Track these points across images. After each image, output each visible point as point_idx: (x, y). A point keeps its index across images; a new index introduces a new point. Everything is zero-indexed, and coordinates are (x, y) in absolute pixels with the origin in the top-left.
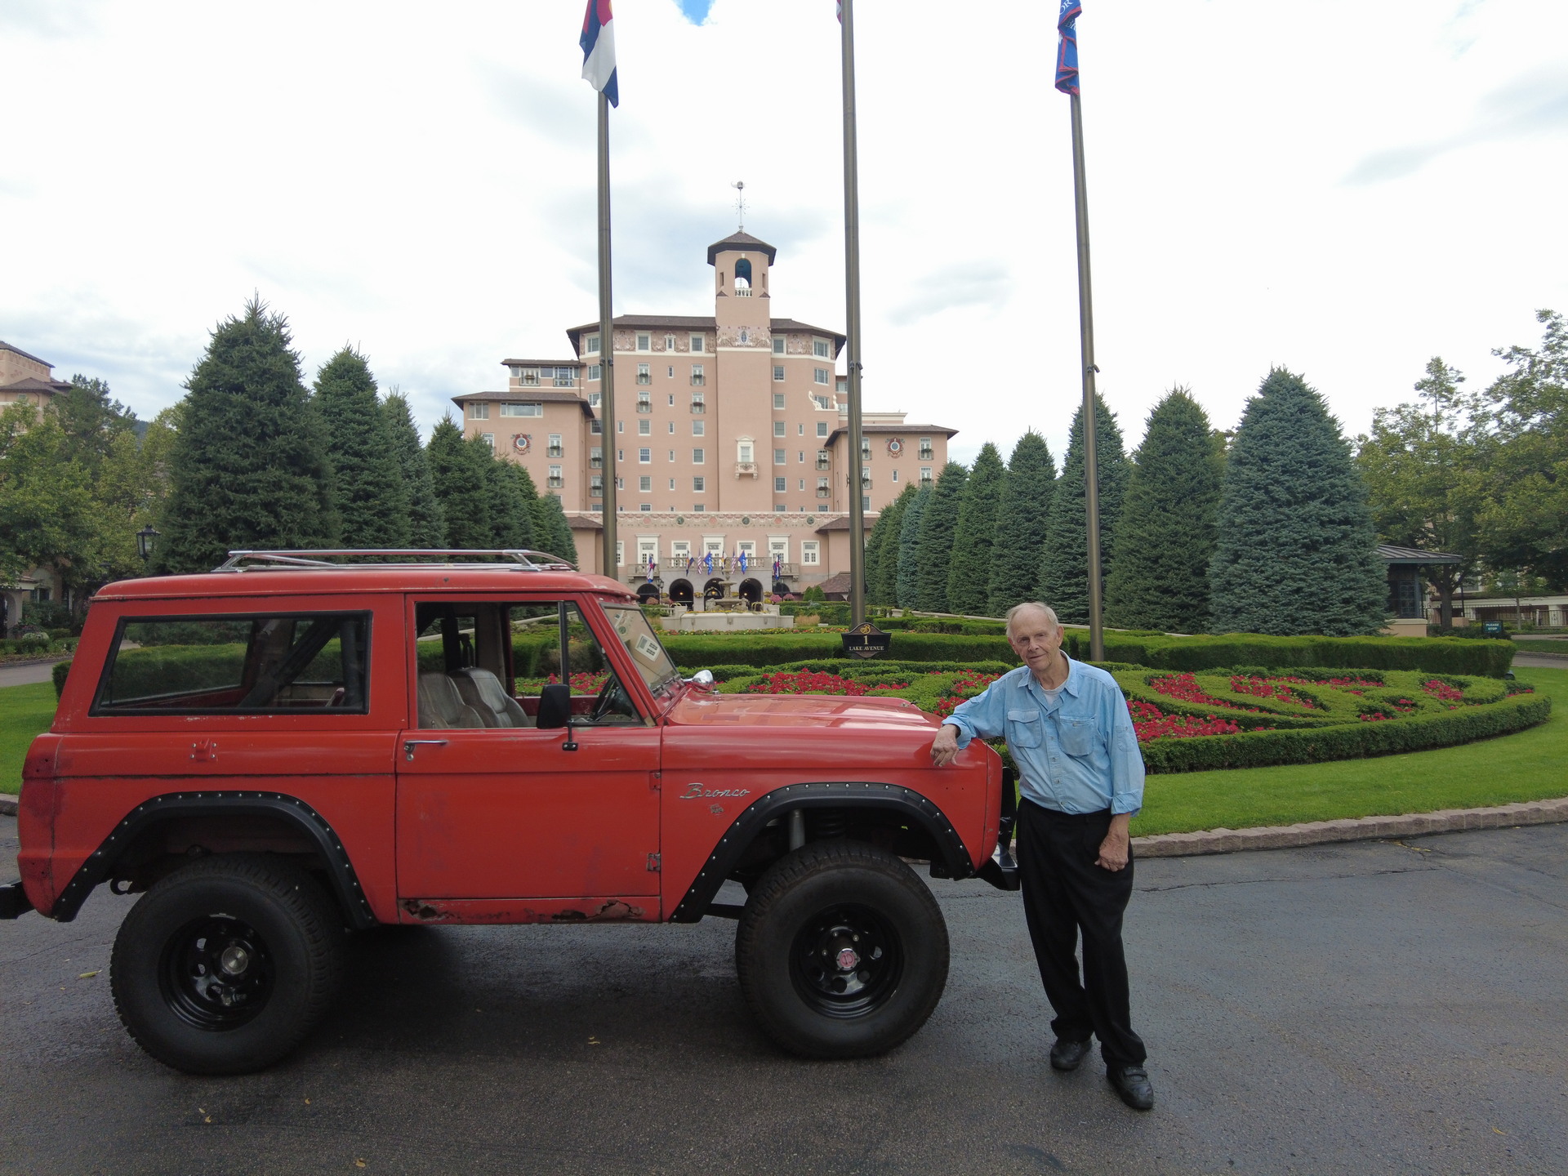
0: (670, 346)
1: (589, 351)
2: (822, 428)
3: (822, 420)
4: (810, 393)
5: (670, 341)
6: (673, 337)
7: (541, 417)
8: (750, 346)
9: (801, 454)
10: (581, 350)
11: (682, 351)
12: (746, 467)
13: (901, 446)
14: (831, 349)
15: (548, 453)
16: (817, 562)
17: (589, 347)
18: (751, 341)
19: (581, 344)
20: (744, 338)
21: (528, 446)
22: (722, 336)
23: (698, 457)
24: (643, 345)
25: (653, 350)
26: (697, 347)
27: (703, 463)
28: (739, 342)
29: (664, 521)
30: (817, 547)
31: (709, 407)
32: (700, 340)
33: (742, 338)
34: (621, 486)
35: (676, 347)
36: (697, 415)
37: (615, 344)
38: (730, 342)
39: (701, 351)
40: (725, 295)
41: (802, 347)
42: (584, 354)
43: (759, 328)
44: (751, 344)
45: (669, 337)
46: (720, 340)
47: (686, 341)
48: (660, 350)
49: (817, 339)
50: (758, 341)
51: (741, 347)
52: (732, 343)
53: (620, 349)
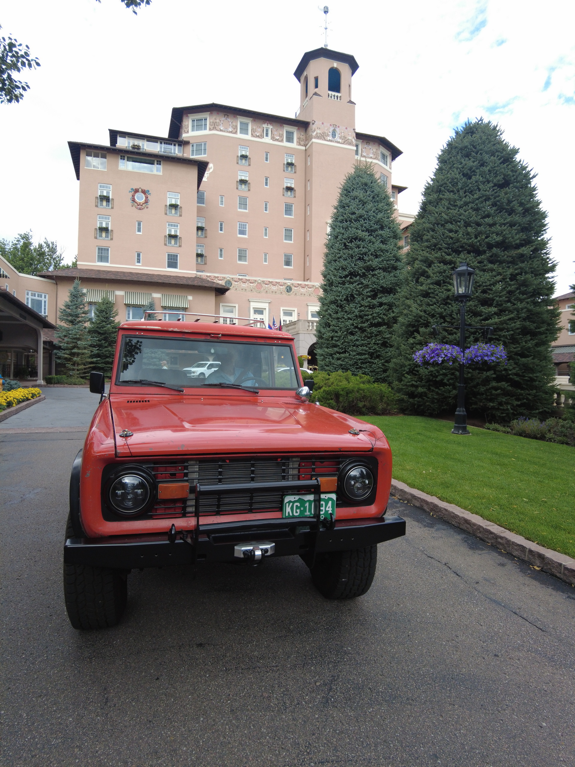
0: (267, 135)
1: (193, 130)
6: (270, 127)
7: (161, 173)
8: (338, 142)
10: (184, 129)
11: (277, 140)
14: (389, 160)
15: (166, 210)
17: (193, 126)
18: (340, 138)
19: (185, 123)
20: (334, 135)
21: (146, 202)
22: (315, 129)
23: (288, 236)
24: (244, 130)
25: (252, 135)
26: (290, 139)
27: (292, 242)
28: (330, 138)
29: (274, 288)
31: (299, 191)
32: (293, 133)
33: (332, 135)
34: (221, 256)
35: (272, 136)
36: (289, 197)
37: (219, 125)
38: (322, 136)
39: (293, 142)
40: (320, 96)
41: (373, 153)
42: (188, 132)
43: (346, 128)
44: (340, 141)
45: (267, 126)
46: (315, 133)
47: (281, 132)
48: (258, 137)
49: (382, 149)
50: (346, 139)
51: (331, 141)
52: (325, 137)
53: (224, 130)
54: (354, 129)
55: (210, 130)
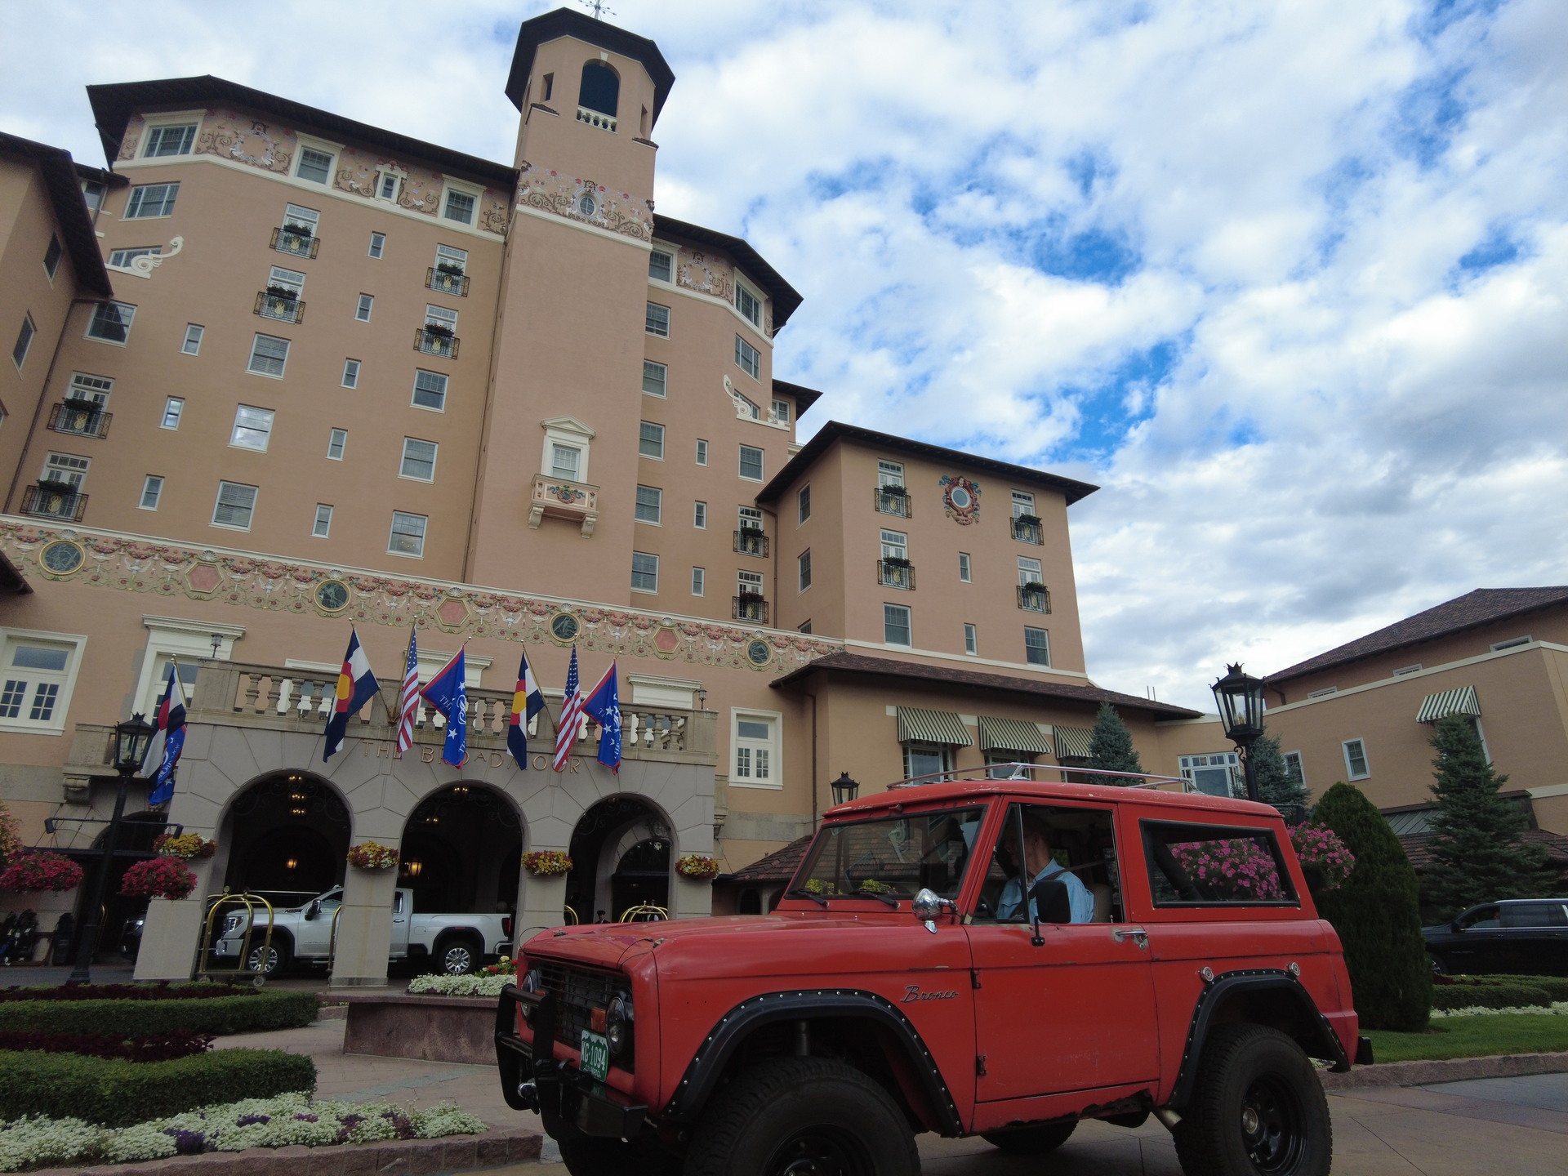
0: (387, 192)
1: (150, 152)
2: (751, 460)
3: (754, 442)
4: (726, 378)
5: (389, 183)
6: (399, 174)
8: (601, 225)
9: (700, 509)
10: (124, 150)
11: (417, 208)
12: (566, 494)
13: (974, 499)
14: (765, 314)
16: (774, 779)
17: (152, 145)
18: (606, 215)
19: (129, 136)
20: (587, 206)
23: (419, 463)
24: (313, 168)
25: (337, 185)
26: (459, 212)
27: (430, 477)
28: (574, 210)
29: (270, 588)
30: (776, 731)
31: (471, 343)
32: (471, 201)
33: (583, 205)
34: (151, 497)
35: (403, 196)
36: (434, 358)
37: (230, 143)
38: (551, 203)
39: (468, 222)
40: (554, 112)
41: (712, 282)
42: (132, 157)
43: (626, 196)
44: (605, 222)
45: (389, 171)
46: (527, 192)
47: (432, 192)
48: (357, 191)
49: (739, 279)
50: (622, 221)
51: (578, 219)
52: (557, 206)
53: (243, 158)
54: (650, 204)
55: (198, 151)
